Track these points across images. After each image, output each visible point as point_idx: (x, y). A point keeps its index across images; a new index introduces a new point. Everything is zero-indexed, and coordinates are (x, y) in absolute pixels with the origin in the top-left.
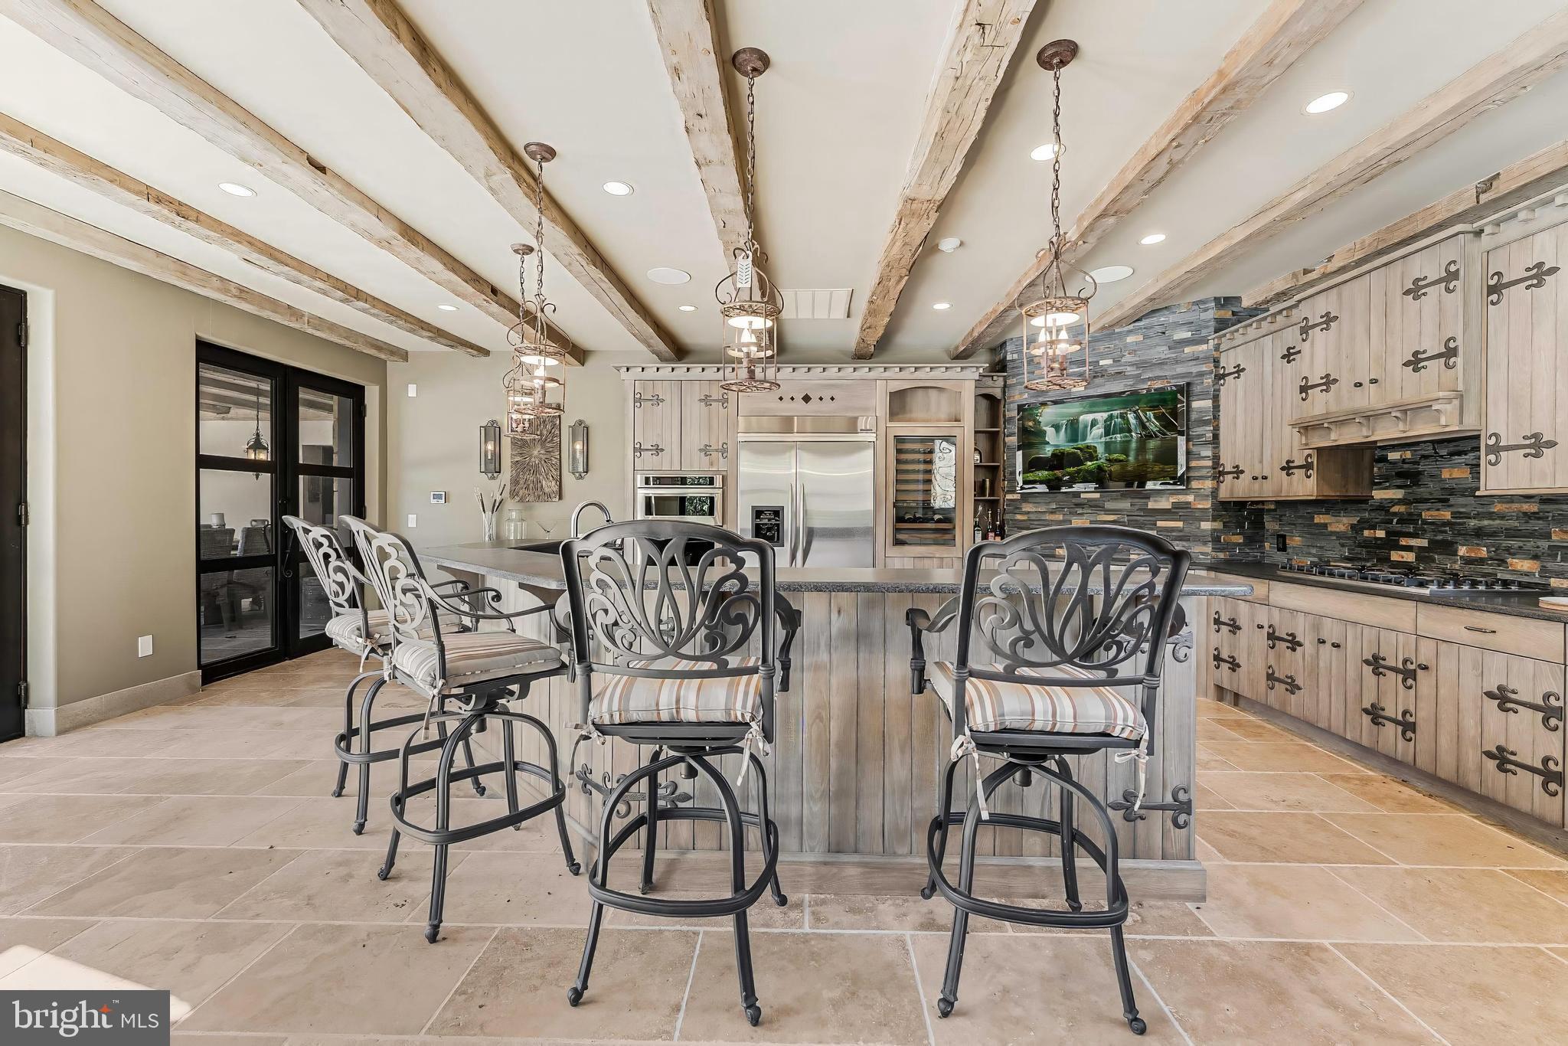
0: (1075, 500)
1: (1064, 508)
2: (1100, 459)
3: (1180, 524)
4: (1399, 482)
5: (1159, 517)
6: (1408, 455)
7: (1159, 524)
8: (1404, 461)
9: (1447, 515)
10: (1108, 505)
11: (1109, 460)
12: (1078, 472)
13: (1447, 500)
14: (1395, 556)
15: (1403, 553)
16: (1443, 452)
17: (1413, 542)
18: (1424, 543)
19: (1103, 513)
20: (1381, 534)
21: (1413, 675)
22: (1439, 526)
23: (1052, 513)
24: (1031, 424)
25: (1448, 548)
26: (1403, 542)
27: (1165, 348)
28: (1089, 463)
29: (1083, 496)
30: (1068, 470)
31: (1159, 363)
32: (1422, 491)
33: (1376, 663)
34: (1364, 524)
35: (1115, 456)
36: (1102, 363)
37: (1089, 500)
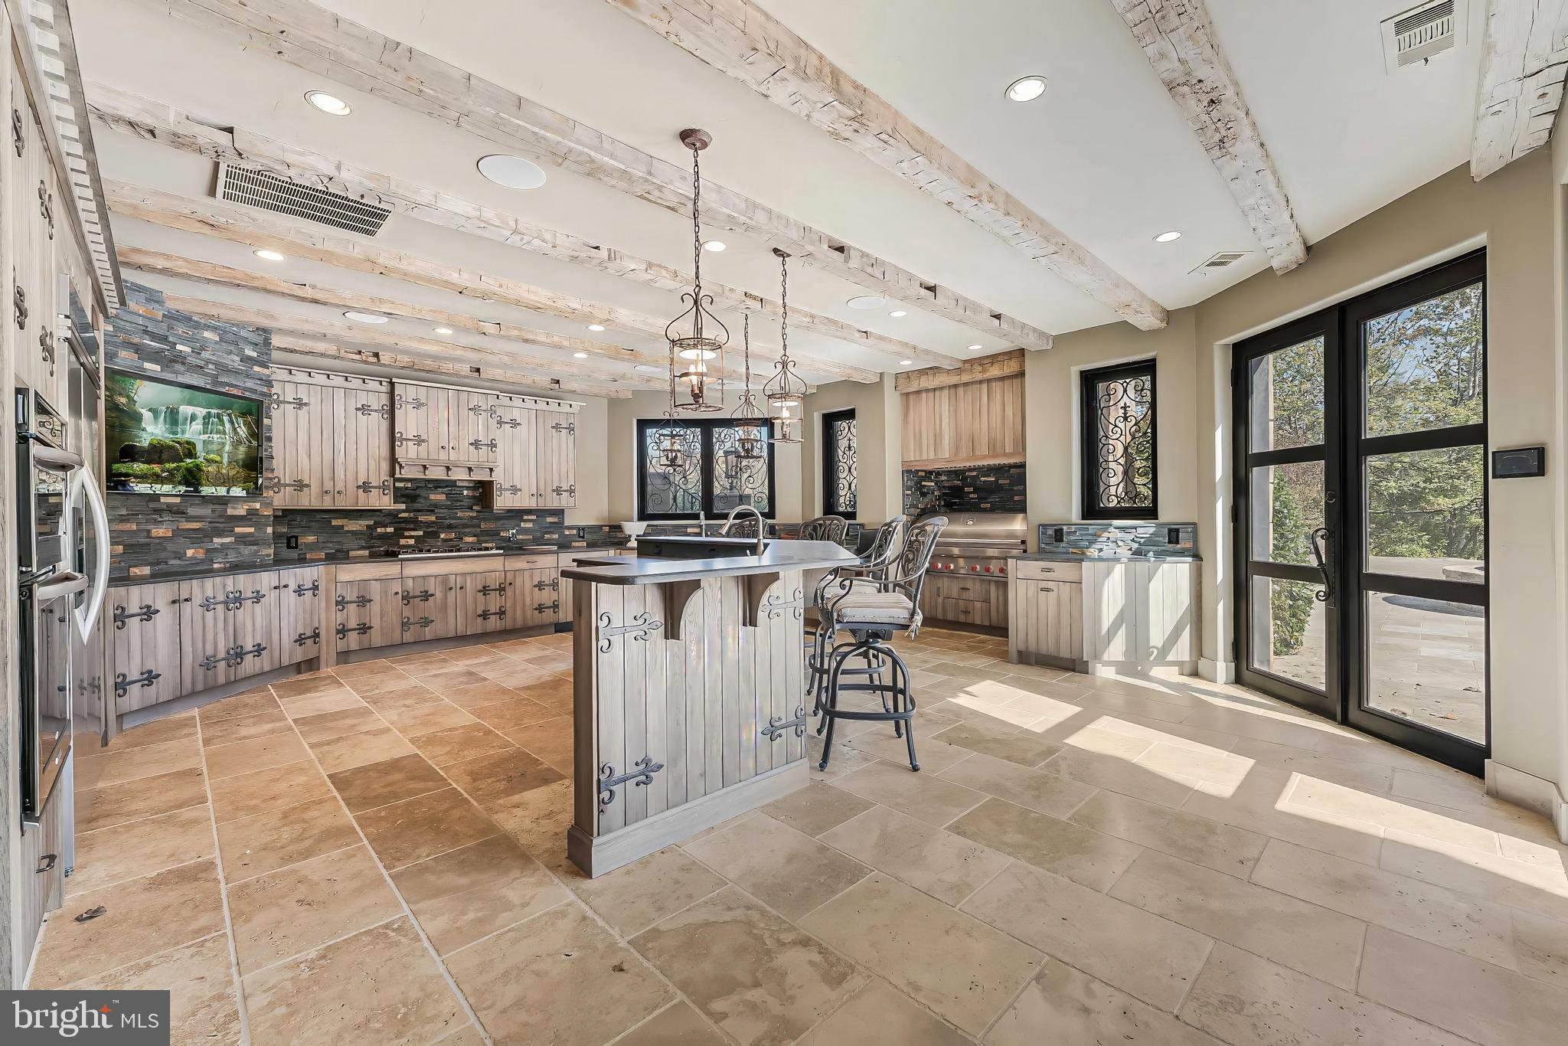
0: (152, 505)
1: (137, 515)
2: (199, 457)
3: (252, 530)
4: (404, 499)
5: (236, 524)
6: (409, 485)
7: (237, 530)
8: (406, 488)
9: (433, 518)
10: (191, 511)
11: (207, 460)
12: (178, 469)
13: (434, 511)
14: (403, 542)
15: (408, 540)
16: (430, 486)
17: (413, 533)
18: (421, 533)
19: (184, 520)
20: (390, 530)
21: (504, 589)
22: (429, 524)
23: (122, 521)
24: (123, 400)
25: (436, 535)
26: (406, 534)
27: (237, 359)
28: (189, 461)
29: (163, 500)
30: (167, 465)
31: (233, 371)
32: (416, 506)
33: (485, 590)
34: (377, 524)
35: (212, 456)
36: (179, 347)
37: (168, 504)
